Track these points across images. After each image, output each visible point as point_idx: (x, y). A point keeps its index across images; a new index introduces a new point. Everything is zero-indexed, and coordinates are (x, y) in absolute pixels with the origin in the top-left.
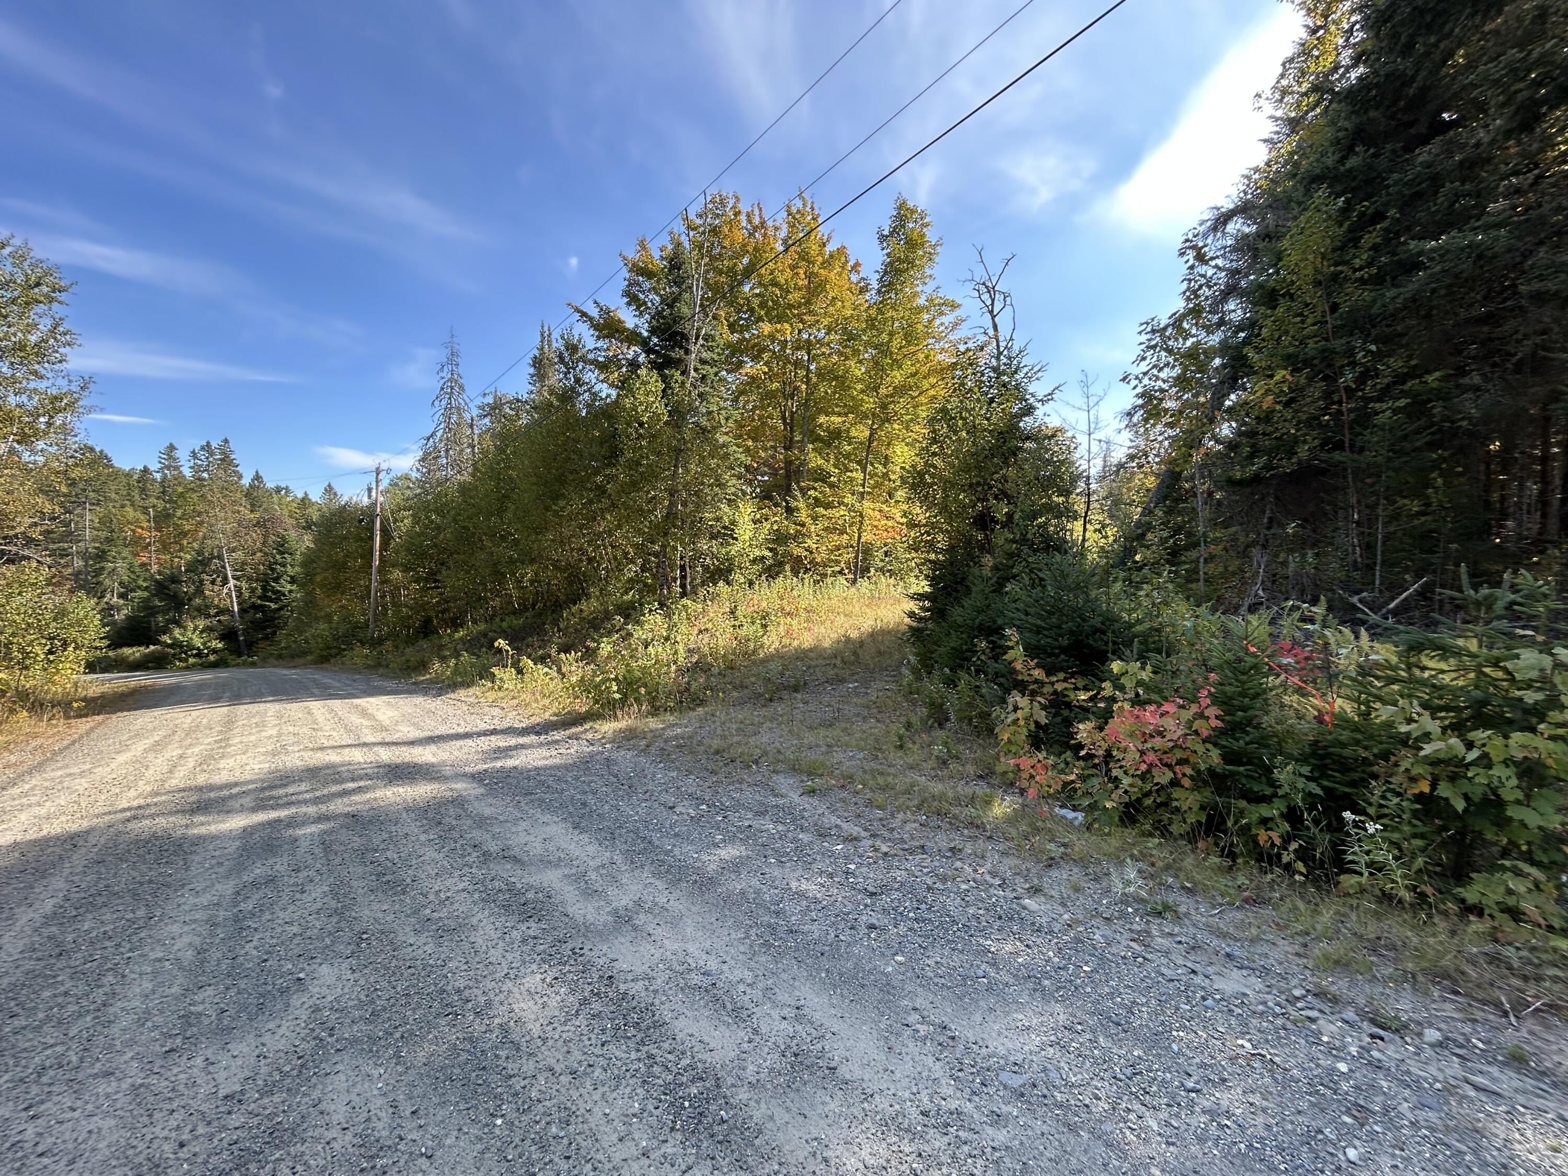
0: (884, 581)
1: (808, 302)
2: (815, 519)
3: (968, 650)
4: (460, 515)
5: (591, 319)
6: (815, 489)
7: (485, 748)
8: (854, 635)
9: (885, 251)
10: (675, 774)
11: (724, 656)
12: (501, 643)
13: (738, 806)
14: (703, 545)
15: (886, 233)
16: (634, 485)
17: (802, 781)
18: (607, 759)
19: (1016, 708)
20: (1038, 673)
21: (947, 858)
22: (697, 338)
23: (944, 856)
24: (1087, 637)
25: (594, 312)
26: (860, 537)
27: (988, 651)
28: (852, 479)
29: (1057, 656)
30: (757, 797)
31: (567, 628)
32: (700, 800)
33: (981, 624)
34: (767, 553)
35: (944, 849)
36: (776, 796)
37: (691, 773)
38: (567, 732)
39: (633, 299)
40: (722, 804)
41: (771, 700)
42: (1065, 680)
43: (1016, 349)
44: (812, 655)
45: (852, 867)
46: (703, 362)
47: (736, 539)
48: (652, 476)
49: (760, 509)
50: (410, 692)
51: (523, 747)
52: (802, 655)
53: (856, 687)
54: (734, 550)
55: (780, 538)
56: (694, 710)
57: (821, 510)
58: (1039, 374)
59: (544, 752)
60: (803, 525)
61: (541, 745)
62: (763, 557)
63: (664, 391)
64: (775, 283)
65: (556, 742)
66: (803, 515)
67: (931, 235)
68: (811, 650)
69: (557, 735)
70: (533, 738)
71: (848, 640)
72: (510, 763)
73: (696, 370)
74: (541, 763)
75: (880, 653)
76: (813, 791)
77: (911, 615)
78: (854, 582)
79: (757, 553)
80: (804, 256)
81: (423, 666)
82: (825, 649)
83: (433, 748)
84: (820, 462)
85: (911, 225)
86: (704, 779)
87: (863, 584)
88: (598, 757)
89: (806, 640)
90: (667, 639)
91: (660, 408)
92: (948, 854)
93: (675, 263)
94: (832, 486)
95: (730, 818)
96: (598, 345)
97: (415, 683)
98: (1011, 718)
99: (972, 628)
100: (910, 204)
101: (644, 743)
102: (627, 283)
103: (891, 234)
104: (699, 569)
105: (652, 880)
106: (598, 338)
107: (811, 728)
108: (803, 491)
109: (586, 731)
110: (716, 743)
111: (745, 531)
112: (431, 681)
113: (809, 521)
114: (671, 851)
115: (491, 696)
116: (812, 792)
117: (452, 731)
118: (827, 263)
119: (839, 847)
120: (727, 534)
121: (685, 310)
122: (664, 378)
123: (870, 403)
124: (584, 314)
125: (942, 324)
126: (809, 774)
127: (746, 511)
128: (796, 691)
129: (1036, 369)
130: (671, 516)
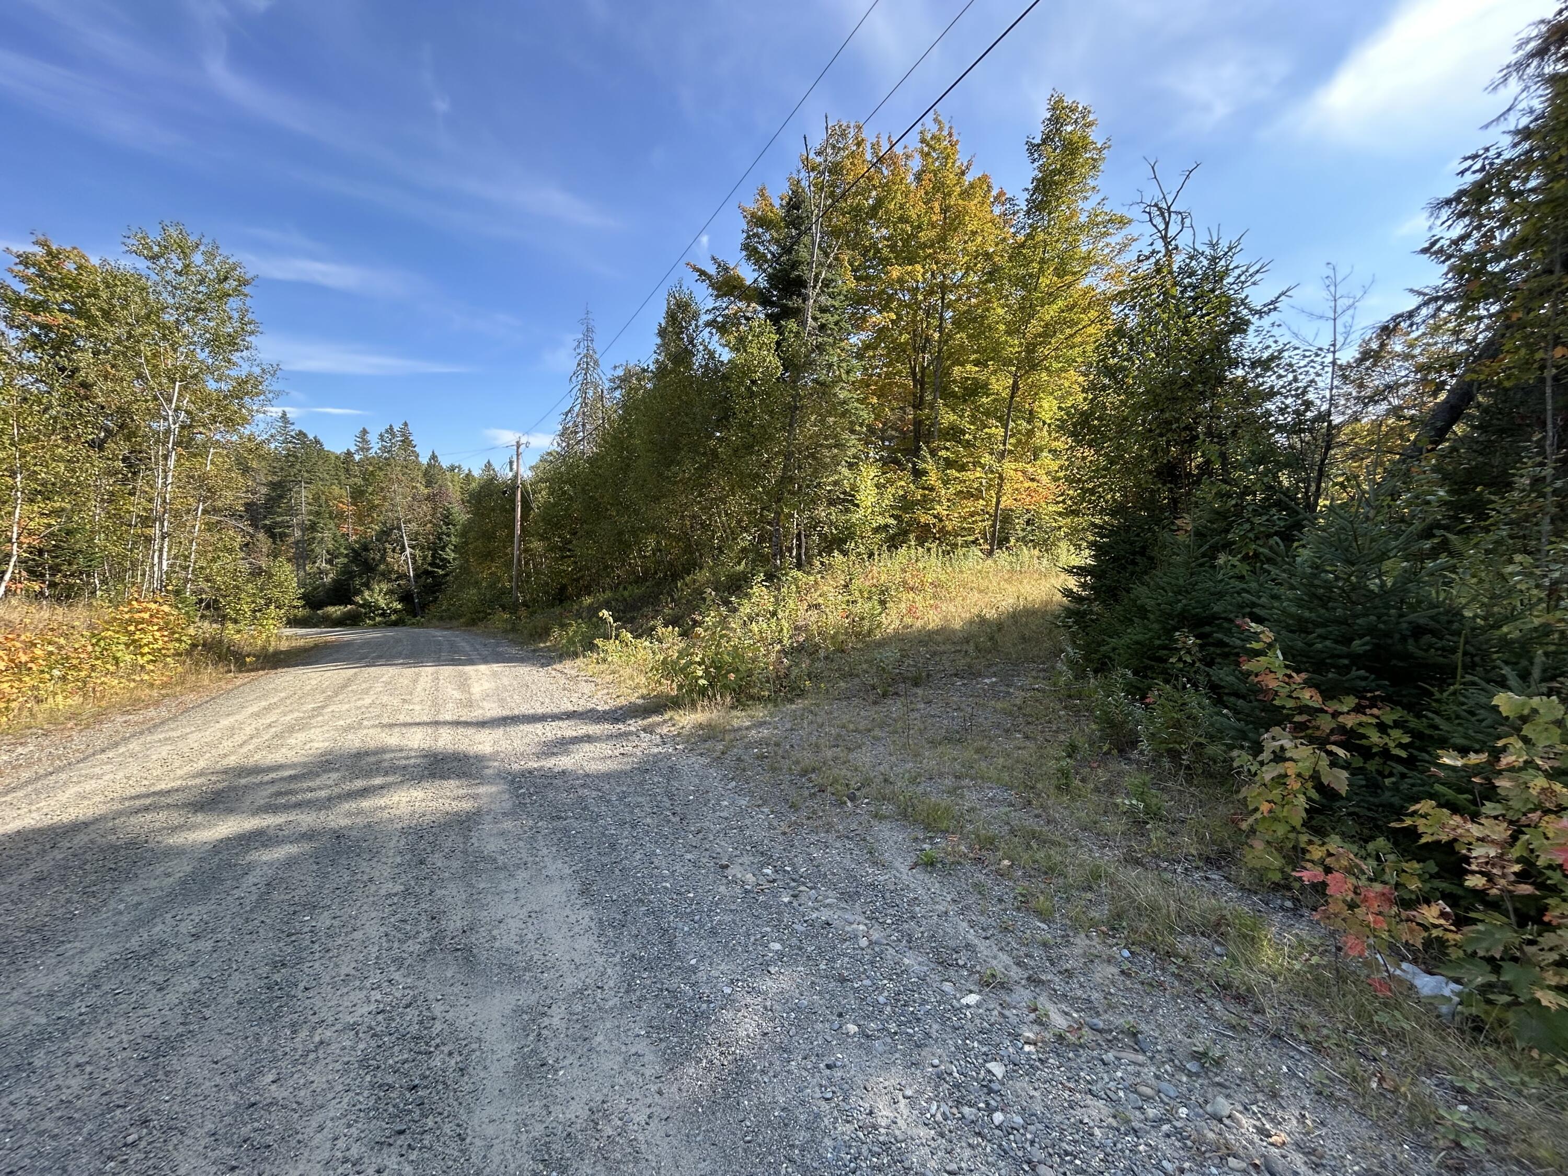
0: (1027, 553)
1: (943, 239)
2: (945, 483)
3: (1165, 647)
5: (709, 277)
6: (947, 449)
7: (550, 736)
8: (991, 614)
9: (1036, 164)
10: (743, 802)
11: (833, 637)
12: (605, 613)
13: (818, 876)
14: (821, 512)
15: (1038, 141)
16: (749, 448)
17: (916, 840)
18: (672, 769)
19: (1279, 757)
20: (1309, 697)
21: (1190, 1074)
22: (816, 281)
23: (1182, 1069)
24: (1404, 639)
25: (712, 270)
26: (998, 503)
27: (1195, 649)
28: (990, 436)
29: (1348, 669)
30: (847, 862)
31: (680, 598)
32: (766, 858)
33: (1184, 610)
34: (893, 522)
35: (1180, 1052)
36: (875, 863)
37: (765, 802)
38: (646, 722)
39: (751, 252)
40: (795, 870)
41: (885, 695)
42: (1359, 709)
43: (1224, 245)
44: (939, 638)
45: (998, 1069)
46: (824, 310)
47: (858, 506)
48: (763, 438)
49: (884, 473)
50: (522, 660)
51: (589, 739)
52: (928, 638)
53: (993, 685)
54: (855, 518)
55: (905, 504)
56: (791, 701)
57: (953, 473)
58: (1257, 277)
59: (606, 749)
60: (932, 489)
61: (610, 737)
62: (887, 526)
63: (778, 343)
64: (903, 219)
65: (627, 734)
66: (933, 478)
67: (1096, 136)
68: (937, 632)
69: (633, 725)
70: (607, 728)
71: (983, 621)
72: (564, 762)
73: (815, 319)
74: (602, 767)
75: (1024, 639)
76: (932, 864)
77: (1068, 593)
78: (990, 553)
79: (881, 521)
80: (939, 186)
81: (544, 633)
82: (954, 631)
83: (499, 732)
84: (952, 417)
85: (1069, 128)
86: (779, 815)
87: (1002, 556)
88: (661, 764)
89: (932, 619)
90: (774, 614)
91: (773, 360)
92: (1192, 1066)
93: (795, 203)
94: (968, 445)
95: (803, 898)
96: (717, 304)
97: (534, 651)
98: (1269, 773)
99: (1170, 616)
100: (1069, 102)
101: (720, 747)
102: (745, 235)
103: (1044, 141)
104: (816, 538)
105: (641, 1046)
106: (717, 296)
107: (933, 743)
108: (933, 453)
109: (665, 722)
110: (807, 758)
111: (867, 496)
112: (549, 649)
113: (939, 484)
114: (694, 970)
115: (593, 668)
116: (929, 864)
117: (532, 711)
118: (966, 194)
119: (972, 999)
120: (848, 500)
121: (804, 254)
122: (780, 331)
123: (1014, 346)
124: (702, 273)
125: (1107, 245)
126: (928, 828)
127: (869, 474)
128: (916, 685)
129: (1251, 271)
130: (785, 480)
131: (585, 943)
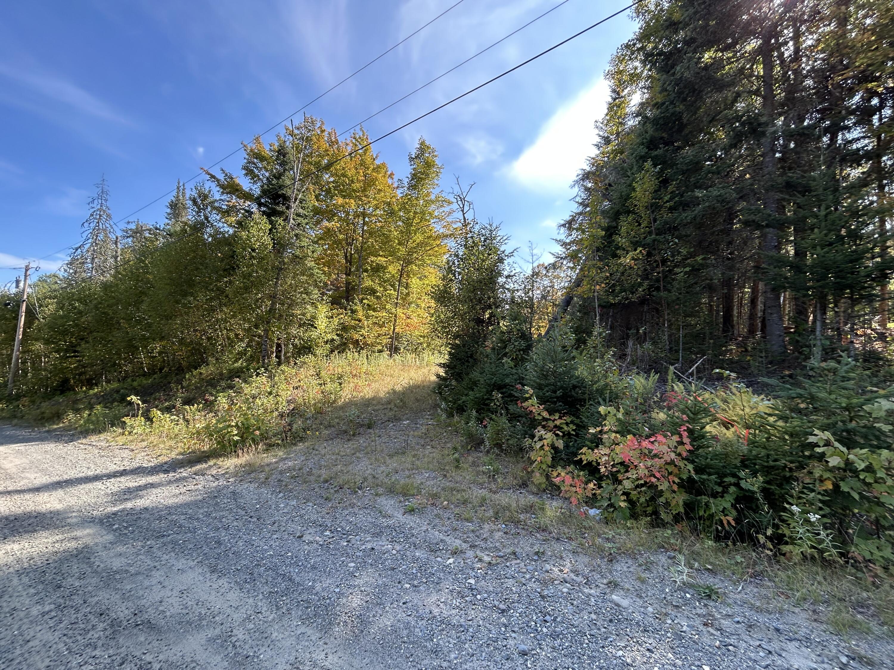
0: (410, 357)
1: (364, 190)
2: (367, 317)
3: (488, 399)
4: (100, 303)
5: (218, 181)
6: (367, 299)
7: (115, 489)
8: (398, 388)
9: (412, 167)
10: (294, 503)
11: (315, 404)
12: (134, 398)
13: (357, 529)
14: (294, 331)
15: (413, 156)
16: (247, 289)
17: (400, 502)
18: (234, 493)
19: (541, 439)
20: (545, 414)
21: (535, 561)
22: (296, 199)
23: (532, 560)
24: (570, 391)
25: (221, 177)
26: (394, 329)
27: (500, 399)
28: (390, 295)
29: (555, 403)
30: (370, 519)
31: (189, 386)
32: (323, 527)
33: (495, 383)
34: (335, 337)
35: (531, 554)
36: (384, 517)
37: (308, 501)
38: (194, 469)
39: (249, 172)
40: (343, 529)
41: (354, 435)
42: (560, 418)
43: (494, 226)
44: (374, 402)
45: (472, 581)
46: (298, 215)
47: (316, 328)
48: (259, 284)
49: (332, 310)
50: (42, 439)
51: (152, 486)
52: (367, 403)
53: (409, 425)
54: (314, 334)
55: (344, 328)
56: (295, 444)
57: (371, 313)
58: (506, 241)
59: (173, 490)
60: (360, 321)
61: (170, 482)
62: (333, 340)
63: (270, 230)
64: (344, 175)
65: (184, 479)
66: (360, 314)
67: (437, 161)
68: (373, 399)
69: (184, 472)
70: (162, 477)
71: (394, 392)
72: (140, 503)
73: (293, 219)
74: (171, 501)
75: (417, 400)
76: (413, 510)
77: (438, 376)
78: (391, 355)
79: (329, 337)
80: (363, 164)
81: (58, 416)
82: (381, 398)
83: (60, 493)
84: (371, 283)
85: (427, 155)
86: (320, 505)
87: (397, 357)
88: (225, 492)
89: (368, 393)
90: (270, 393)
91: (267, 240)
92: (535, 558)
93: (281, 152)
94: (378, 298)
95: (353, 541)
96: (222, 198)
97: (48, 432)
98: (538, 445)
99: (489, 385)
100: (427, 143)
101: (262, 476)
102: (246, 161)
103: (416, 157)
104: (291, 346)
105: (303, 629)
106: (223, 193)
107: (391, 456)
108: (361, 301)
109: (211, 467)
110: (324, 474)
111: (322, 323)
112: (65, 429)
113: (363, 318)
114: (313, 587)
115: (121, 440)
116: (411, 511)
117: (81, 475)
118: (377, 169)
119: (451, 561)
120: (311, 325)
121: (288, 182)
122: (271, 222)
123: (402, 251)
124: (213, 177)
125: (444, 211)
126: (405, 495)
127: (323, 310)
128: (369, 428)
129: (504, 238)
130: (272, 310)
131: (234, 596)
